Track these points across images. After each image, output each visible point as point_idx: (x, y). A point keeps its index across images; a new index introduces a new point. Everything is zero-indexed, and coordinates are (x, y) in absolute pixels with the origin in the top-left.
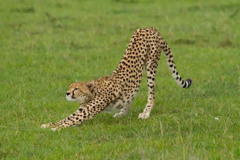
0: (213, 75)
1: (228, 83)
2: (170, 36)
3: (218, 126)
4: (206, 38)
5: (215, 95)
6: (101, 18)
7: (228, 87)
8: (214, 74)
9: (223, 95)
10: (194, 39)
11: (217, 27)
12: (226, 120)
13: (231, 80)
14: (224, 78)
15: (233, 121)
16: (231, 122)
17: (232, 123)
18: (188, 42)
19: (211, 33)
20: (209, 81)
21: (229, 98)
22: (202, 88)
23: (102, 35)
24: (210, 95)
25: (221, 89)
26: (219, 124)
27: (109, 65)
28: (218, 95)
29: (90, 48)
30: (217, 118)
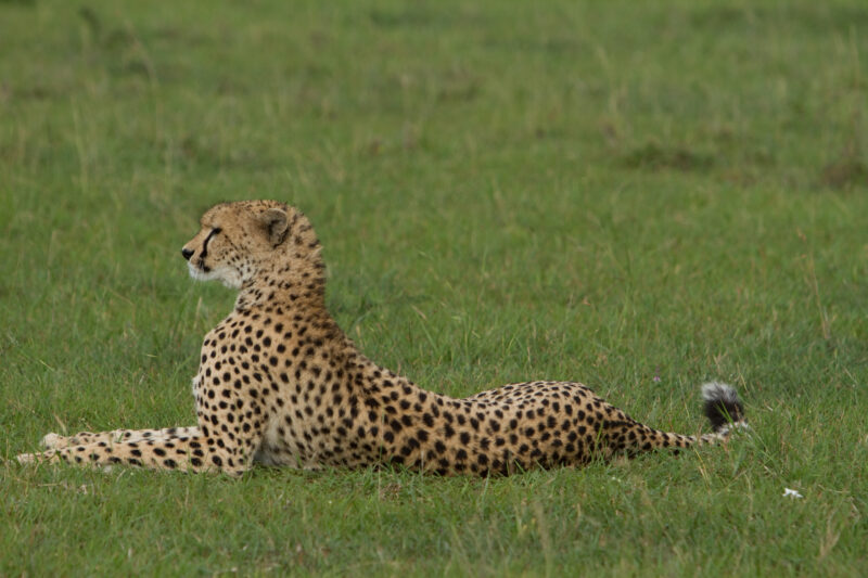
0: (783, 308)
1: (849, 344)
2: (611, 131)
3: (797, 524)
4: (764, 150)
5: (791, 391)
6: (318, 40)
7: (848, 358)
8: (791, 304)
9: (824, 395)
10: (711, 148)
11: (813, 103)
12: (831, 502)
13: (859, 332)
14: (829, 320)
15: (860, 506)
16: (853, 512)
17: (859, 517)
18: (684, 161)
19: (787, 127)
20: (766, 332)
21: (847, 409)
22: (735, 362)
23: (317, 113)
24: (766, 389)
25: (816, 367)
26: (801, 517)
27: (341, 244)
28: (802, 393)
29: (267, 166)
30: (794, 492)
